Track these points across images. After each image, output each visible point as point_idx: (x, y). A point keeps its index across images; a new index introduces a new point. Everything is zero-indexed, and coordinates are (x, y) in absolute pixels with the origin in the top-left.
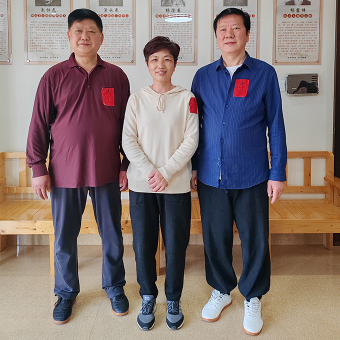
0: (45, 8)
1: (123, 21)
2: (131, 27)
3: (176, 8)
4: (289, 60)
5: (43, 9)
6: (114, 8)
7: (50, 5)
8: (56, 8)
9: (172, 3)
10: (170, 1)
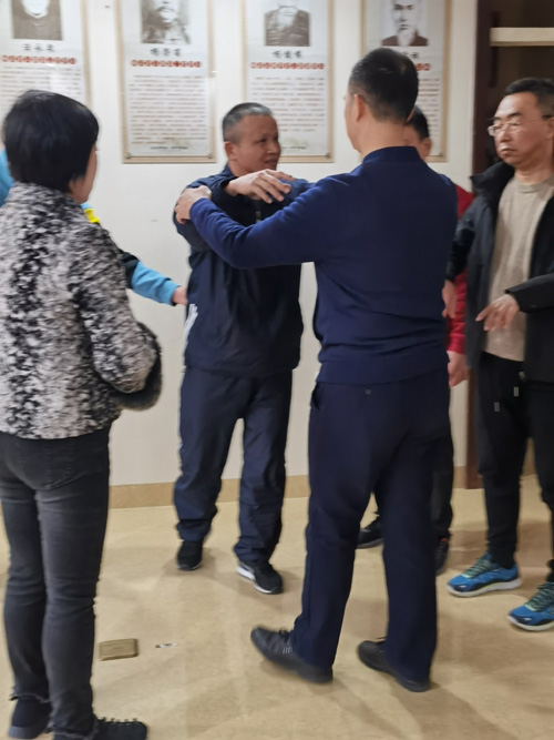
1: (64, 71)
2: (81, 84)
6: (44, 43)
9: (163, 36)
10: (158, 33)
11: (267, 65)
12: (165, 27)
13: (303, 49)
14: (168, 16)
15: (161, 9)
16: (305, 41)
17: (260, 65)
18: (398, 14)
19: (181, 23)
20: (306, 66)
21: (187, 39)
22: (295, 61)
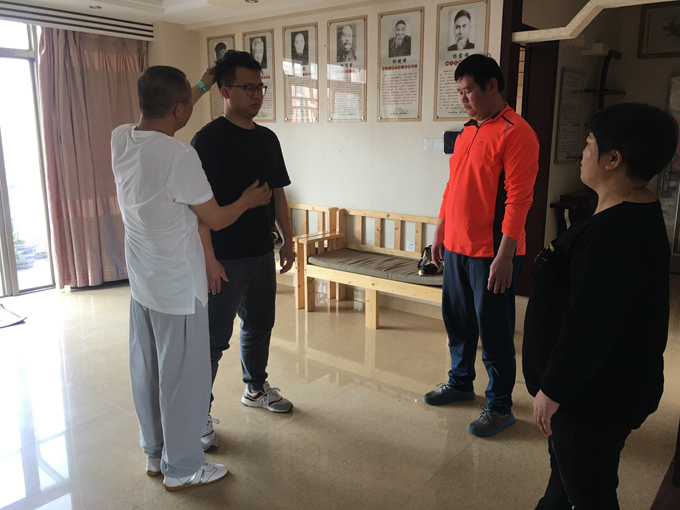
3: (349, 63)
4: (451, 115)
9: (346, 57)
10: (344, 56)
11: (390, 68)
12: (346, 53)
13: (407, 58)
14: (348, 47)
15: (345, 44)
16: (408, 53)
17: (386, 68)
18: (457, 31)
19: (353, 50)
20: (409, 67)
21: (355, 58)
22: (403, 64)
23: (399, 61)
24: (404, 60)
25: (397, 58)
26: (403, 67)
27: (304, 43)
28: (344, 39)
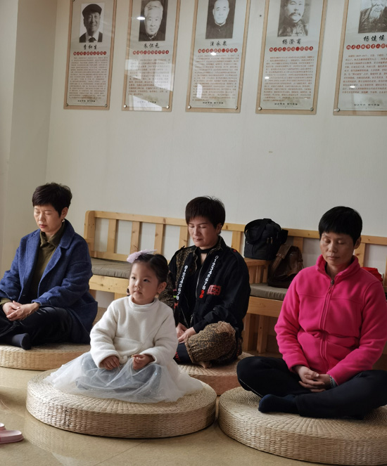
0: (148, 43)
1: (230, 57)
2: (239, 64)
3: (296, 39)
5: (145, 45)
6: (221, 41)
7: (153, 40)
8: (160, 43)
9: (292, 31)
10: (289, 30)
12: (293, 25)
13: (386, 35)
15: (292, 14)
19: (303, 23)
21: (306, 33)
22: (378, 41)
23: (374, 38)
24: (382, 38)
25: (371, 35)
26: (378, 46)
27: (227, 10)
28: (291, 8)
